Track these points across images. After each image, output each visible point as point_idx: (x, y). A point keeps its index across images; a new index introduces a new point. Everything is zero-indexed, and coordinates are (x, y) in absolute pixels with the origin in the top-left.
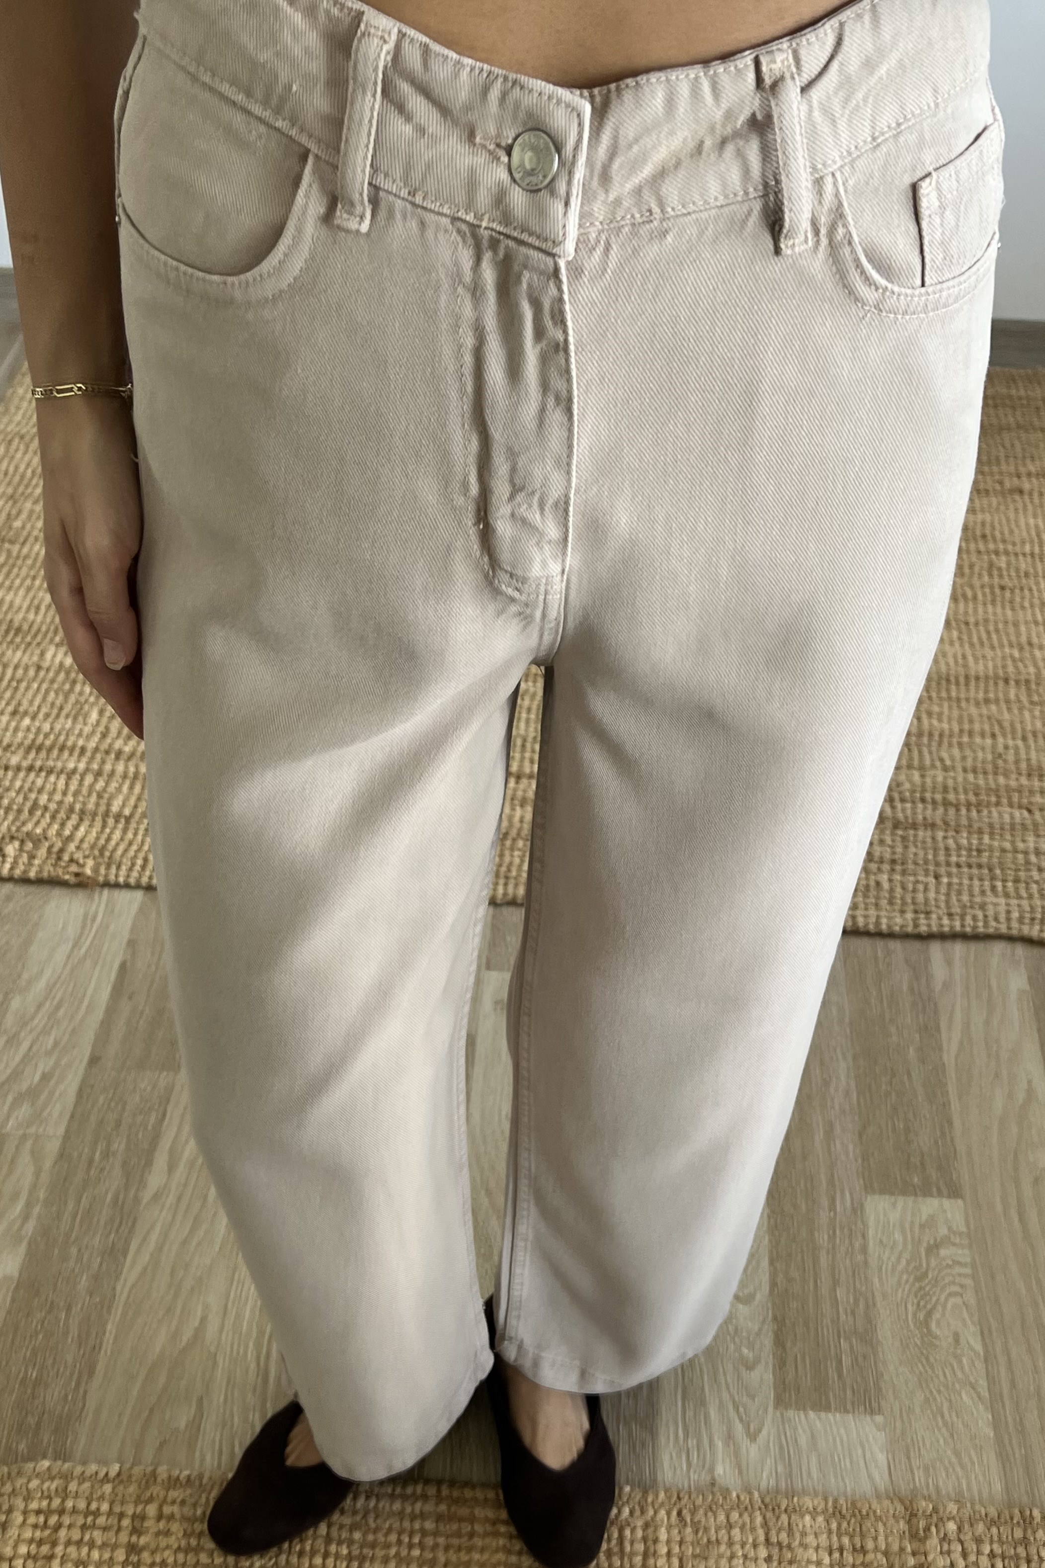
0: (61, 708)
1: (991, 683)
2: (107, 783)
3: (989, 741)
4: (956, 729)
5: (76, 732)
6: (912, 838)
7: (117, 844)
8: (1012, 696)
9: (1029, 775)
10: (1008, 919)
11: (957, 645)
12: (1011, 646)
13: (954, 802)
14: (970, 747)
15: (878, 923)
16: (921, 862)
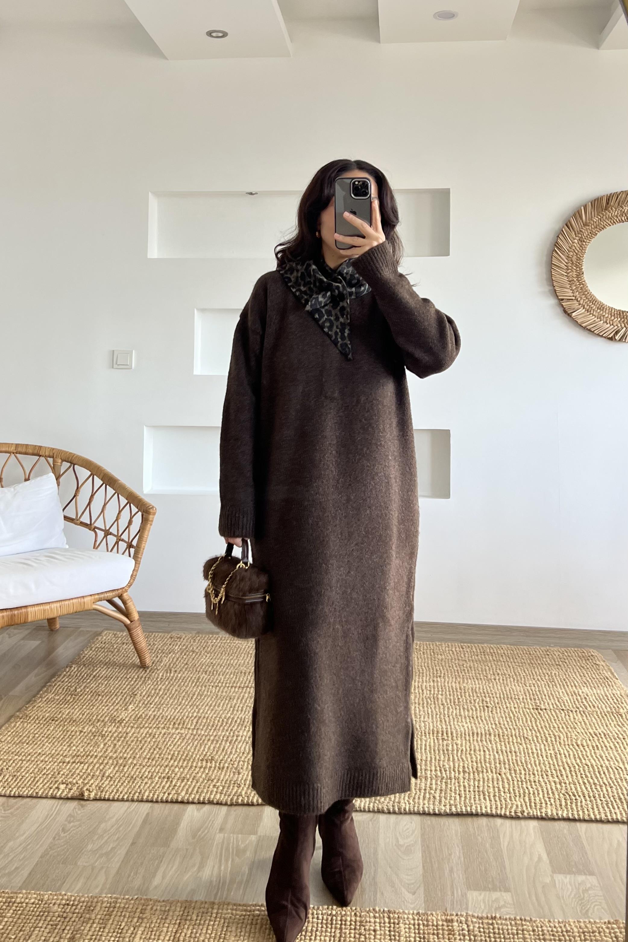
0: (89, 744)
1: (484, 735)
2: (105, 767)
3: (482, 753)
4: (468, 749)
5: (94, 750)
6: (449, 783)
7: (106, 785)
8: (492, 739)
9: (500, 763)
10: (491, 808)
11: (469, 723)
12: (492, 724)
13: (468, 771)
14: (475, 755)
15: (434, 809)
16: (453, 790)
